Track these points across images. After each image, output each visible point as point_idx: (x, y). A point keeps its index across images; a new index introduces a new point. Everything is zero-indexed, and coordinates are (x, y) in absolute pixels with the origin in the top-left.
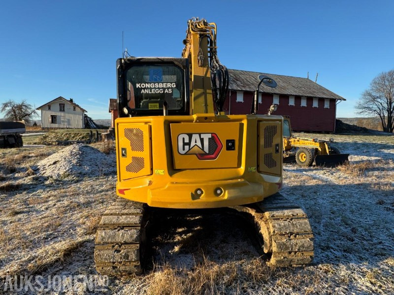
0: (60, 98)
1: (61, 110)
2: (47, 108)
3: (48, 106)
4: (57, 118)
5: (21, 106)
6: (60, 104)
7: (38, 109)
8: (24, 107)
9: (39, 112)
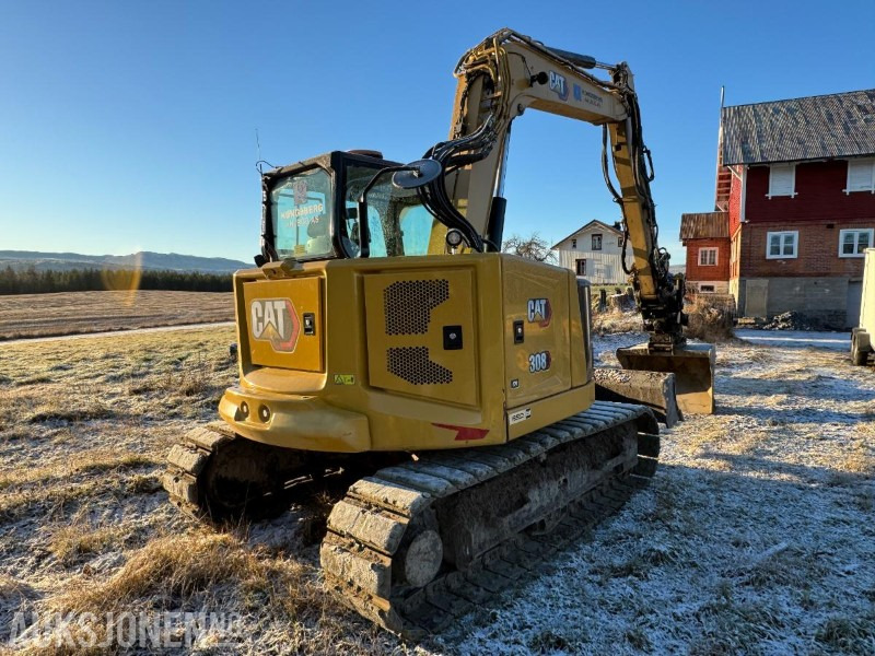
0: (594, 223)
1: (594, 249)
2: (571, 244)
3: (572, 241)
4: (588, 264)
5: (530, 244)
6: (593, 236)
7: (553, 248)
8: (534, 247)
9: (556, 253)
